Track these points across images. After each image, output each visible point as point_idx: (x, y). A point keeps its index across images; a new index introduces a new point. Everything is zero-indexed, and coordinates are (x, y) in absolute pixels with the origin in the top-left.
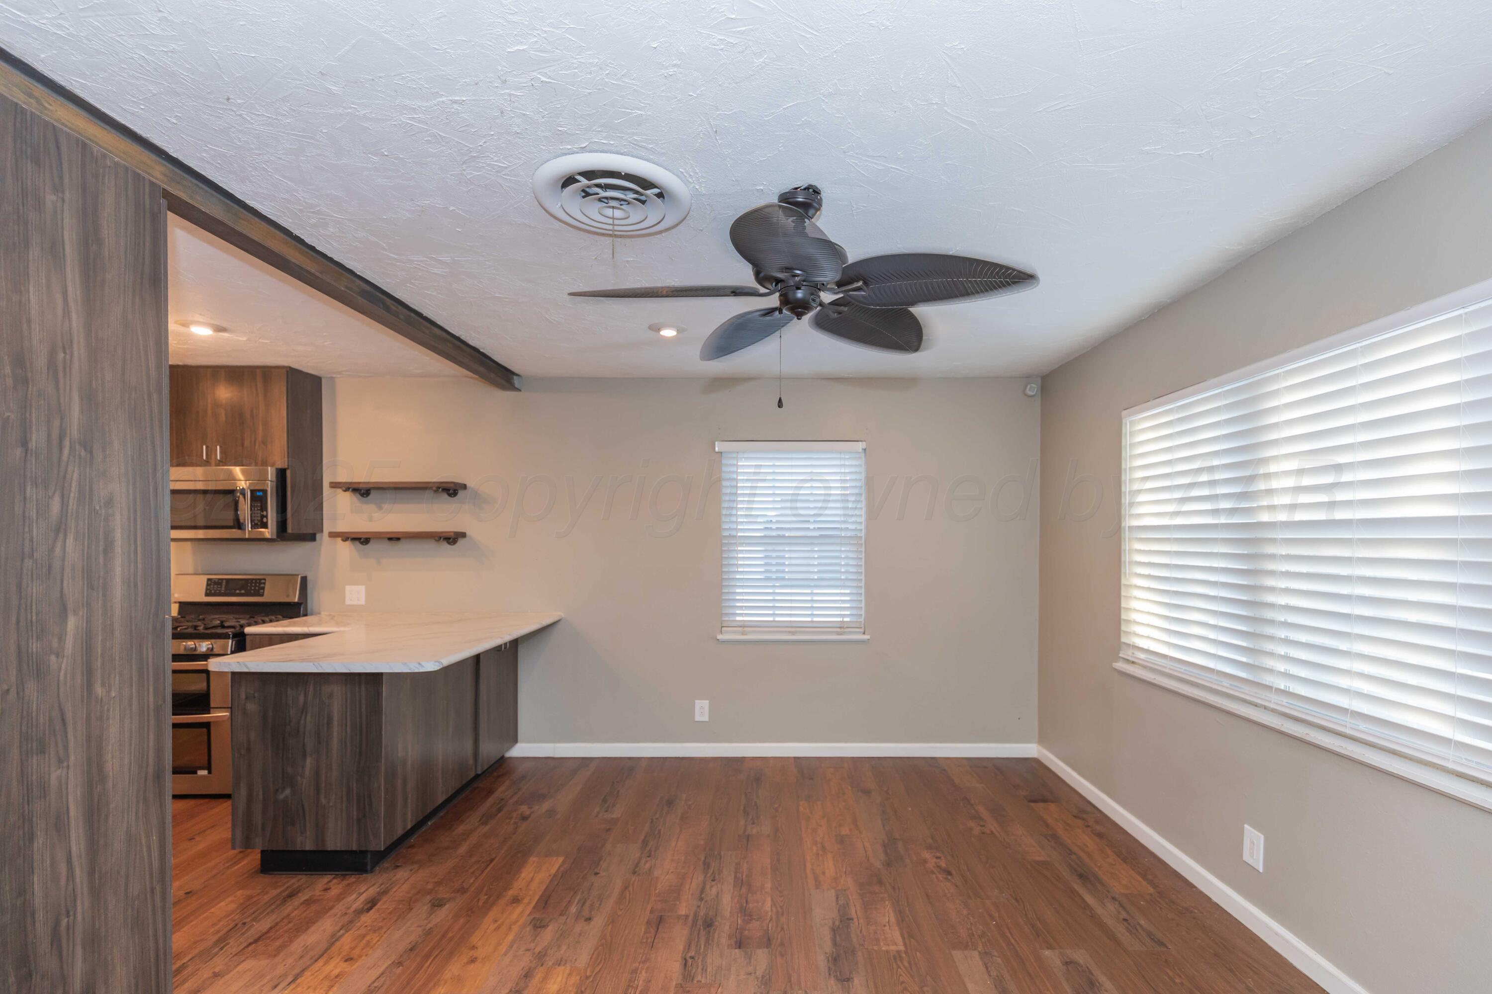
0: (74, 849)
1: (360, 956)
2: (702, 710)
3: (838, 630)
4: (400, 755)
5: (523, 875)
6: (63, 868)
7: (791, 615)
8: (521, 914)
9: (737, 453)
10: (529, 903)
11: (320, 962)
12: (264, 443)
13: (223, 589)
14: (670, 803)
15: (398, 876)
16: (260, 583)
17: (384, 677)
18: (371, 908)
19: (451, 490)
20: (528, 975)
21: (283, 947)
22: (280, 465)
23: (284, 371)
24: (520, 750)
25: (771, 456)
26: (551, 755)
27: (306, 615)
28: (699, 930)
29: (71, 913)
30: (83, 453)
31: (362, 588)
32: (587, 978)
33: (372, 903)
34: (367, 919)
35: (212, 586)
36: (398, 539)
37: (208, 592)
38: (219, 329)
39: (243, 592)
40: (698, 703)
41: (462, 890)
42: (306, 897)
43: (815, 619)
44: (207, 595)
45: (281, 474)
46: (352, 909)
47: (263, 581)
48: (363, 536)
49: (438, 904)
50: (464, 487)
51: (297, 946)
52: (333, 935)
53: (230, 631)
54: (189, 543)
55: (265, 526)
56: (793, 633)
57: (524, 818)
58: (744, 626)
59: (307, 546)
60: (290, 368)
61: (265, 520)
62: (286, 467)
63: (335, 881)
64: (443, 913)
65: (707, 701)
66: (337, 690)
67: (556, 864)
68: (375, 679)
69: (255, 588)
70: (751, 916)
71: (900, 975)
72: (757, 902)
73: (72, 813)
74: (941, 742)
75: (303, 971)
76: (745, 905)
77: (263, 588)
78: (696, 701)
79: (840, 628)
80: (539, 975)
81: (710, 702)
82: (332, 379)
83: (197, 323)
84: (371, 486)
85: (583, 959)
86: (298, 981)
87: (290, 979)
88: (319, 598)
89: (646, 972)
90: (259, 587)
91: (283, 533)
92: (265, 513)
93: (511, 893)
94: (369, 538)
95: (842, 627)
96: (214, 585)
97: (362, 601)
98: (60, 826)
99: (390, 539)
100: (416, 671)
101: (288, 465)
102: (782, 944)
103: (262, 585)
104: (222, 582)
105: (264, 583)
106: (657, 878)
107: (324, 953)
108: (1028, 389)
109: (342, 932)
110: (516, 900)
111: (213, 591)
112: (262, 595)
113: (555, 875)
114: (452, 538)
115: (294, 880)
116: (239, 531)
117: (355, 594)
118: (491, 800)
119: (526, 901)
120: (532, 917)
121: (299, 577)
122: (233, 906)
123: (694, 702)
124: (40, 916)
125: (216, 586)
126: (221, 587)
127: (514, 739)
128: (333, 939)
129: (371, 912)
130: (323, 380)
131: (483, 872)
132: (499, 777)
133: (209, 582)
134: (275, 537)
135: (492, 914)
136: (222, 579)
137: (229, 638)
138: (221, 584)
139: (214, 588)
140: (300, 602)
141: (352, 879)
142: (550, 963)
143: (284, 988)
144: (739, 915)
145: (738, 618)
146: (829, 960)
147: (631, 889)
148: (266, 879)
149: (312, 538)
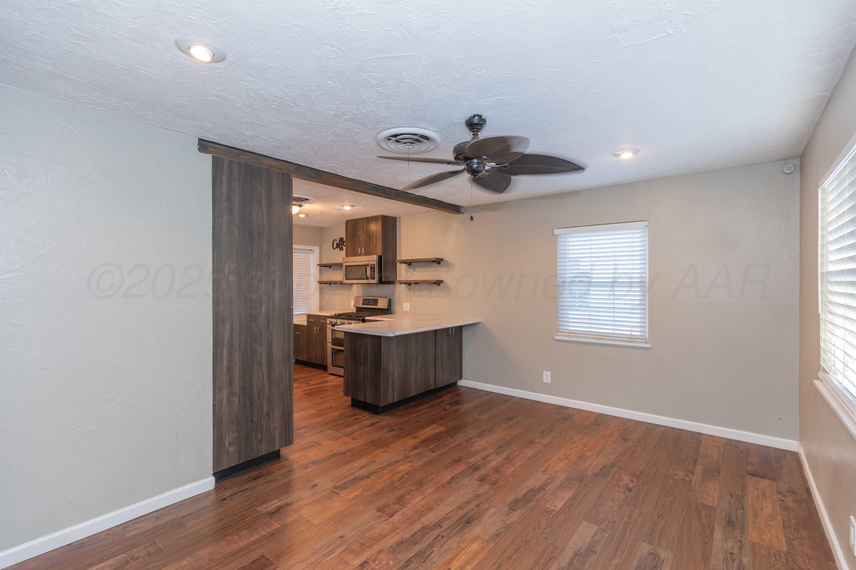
0: (264, 372)
1: (357, 439)
2: (547, 377)
3: (629, 339)
4: (390, 370)
5: (426, 430)
6: (261, 377)
7: (598, 328)
8: (413, 442)
9: (566, 234)
10: (419, 440)
11: (346, 437)
12: (376, 246)
13: (367, 302)
14: (510, 419)
15: (386, 418)
17: (382, 337)
18: (371, 426)
19: (438, 261)
20: (397, 462)
21: (341, 429)
22: (380, 254)
23: (381, 217)
24: (462, 383)
25: (597, 234)
26: (476, 388)
27: (390, 314)
28: (471, 469)
29: (263, 390)
30: (267, 258)
31: (409, 304)
32: (414, 470)
33: (373, 424)
34: (367, 429)
36: (418, 283)
38: (353, 206)
39: (371, 304)
40: (545, 373)
41: (402, 429)
42: (357, 417)
43: (616, 332)
44: (363, 304)
45: (380, 257)
46: (366, 425)
48: (408, 282)
49: (391, 431)
50: (442, 260)
51: (343, 431)
52: (356, 430)
53: (361, 318)
54: (360, 285)
55: (374, 278)
56: (599, 339)
57: (445, 410)
58: (571, 333)
59: (391, 286)
60: (383, 216)
61: (374, 276)
62: (381, 255)
63: (368, 415)
64: (390, 434)
65: (550, 373)
66: (369, 340)
67: (442, 429)
68: (379, 338)
69: (375, 303)
70: (498, 472)
71: (543, 519)
72: (507, 468)
73: (264, 361)
74: (708, 424)
75: (340, 438)
76: (500, 467)
77: (377, 303)
78: (544, 372)
79: (630, 338)
80: (400, 463)
81: (551, 374)
82: (400, 217)
83: (346, 205)
84: (412, 261)
85: (418, 463)
86: (337, 440)
87: (335, 439)
88: (396, 307)
89: (436, 476)
91: (381, 282)
92: (374, 273)
93: (416, 434)
94: (411, 283)
95: (631, 338)
97: (409, 310)
98: (260, 364)
99: (415, 283)
100: (386, 336)
101: (382, 254)
102: (500, 487)
105: (378, 301)
106: (474, 446)
107: (348, 435)
108: (785, 169)
109: (358, 430)
110: (416, 437)
112: (377, 305)
113: (437, 433)
114: (438, 283)
115: (358, 411)
116: (367, 280)
117: (406, 306)
118: (439, 400)
119: (418, 439)
120: (416, 444)
121: (388, 298)
122: (338, 414)
123: (543, 372)
124: (255, 388)
127: (461, 378)
128: (355, 431)
129: (371, 427)
130: (397, 218)
131: (413, 425)
132: (449, 392)
133: (363, 300)
134: (378, 283)
135: (404, 439)
136: (367, 299)
137: (360, 321)
140: (389, 309)
141: (373, 416)
142: (407, 461)
143: (332, 441)
144: (493, 470)
145: (570, 328)
146: (514, 500)
147: (459, 446)
148: (351, 409)
149: (392, 283)
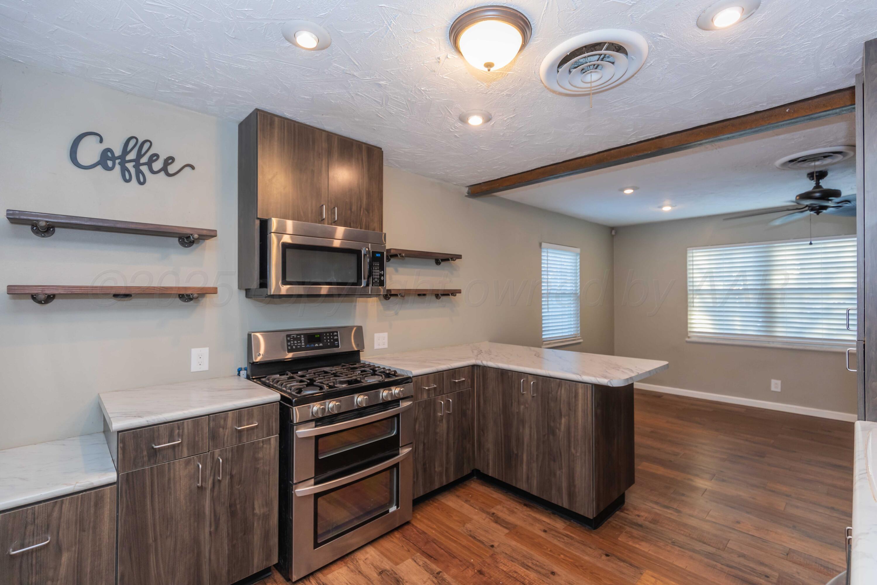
13: (303, 344)
16: (334, 336)
35: (292, 342)
37: (289, 348)
39: (321, 345)
44: (289, 351)
47: (335, 334)
69: (330, 341)
77: (337, 340)
90: (333, 339)
96: (293, 341)
103: (336, 337)
104: (301, 337)
105: (337, 335)
111: (294, 347)
112: (338, 346)
125: (295, 342)
126: (301, 343)
133: (289, 338)
136: (300, 335)
138: (300, 339)
139: (294, 343)
